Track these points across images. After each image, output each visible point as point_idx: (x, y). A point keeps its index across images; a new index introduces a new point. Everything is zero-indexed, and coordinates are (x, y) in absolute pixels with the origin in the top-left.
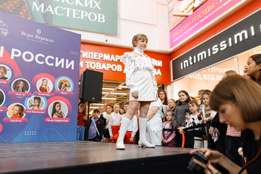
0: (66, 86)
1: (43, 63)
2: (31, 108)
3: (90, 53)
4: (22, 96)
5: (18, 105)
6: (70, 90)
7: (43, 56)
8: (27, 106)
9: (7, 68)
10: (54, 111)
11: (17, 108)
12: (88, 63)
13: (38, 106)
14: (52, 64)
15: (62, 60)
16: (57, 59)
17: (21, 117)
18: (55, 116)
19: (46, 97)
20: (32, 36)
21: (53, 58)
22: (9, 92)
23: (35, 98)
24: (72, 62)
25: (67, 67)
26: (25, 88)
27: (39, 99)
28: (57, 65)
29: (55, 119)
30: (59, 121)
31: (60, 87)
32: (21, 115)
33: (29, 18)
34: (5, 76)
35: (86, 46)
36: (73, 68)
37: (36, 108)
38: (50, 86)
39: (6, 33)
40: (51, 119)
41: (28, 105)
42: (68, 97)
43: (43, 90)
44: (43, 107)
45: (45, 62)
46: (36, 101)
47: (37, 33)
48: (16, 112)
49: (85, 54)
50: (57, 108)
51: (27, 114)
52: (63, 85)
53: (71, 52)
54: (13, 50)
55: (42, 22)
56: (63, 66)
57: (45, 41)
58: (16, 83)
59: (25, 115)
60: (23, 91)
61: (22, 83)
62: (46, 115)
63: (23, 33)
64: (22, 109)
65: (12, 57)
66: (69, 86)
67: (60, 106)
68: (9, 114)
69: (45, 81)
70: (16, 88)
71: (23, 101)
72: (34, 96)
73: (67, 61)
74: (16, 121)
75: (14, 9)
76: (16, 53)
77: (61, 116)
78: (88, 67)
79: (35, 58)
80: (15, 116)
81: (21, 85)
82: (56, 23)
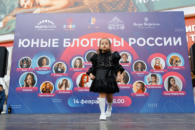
0: (177, 61)
1: (153, 44)
2: (150, 84)
3: (193, 26)
4: (141, 75)
5: (140, 82)
6: (181, 64)
7: (153, 39)
8: (146, 83)
9: (128, 54)
10: (170, 85)
11: (139, 85)
12: (193, 36)
13: (156, 82)
14: (162, 44)
15: (170, 39)
16: (165, 38)
17: (144, 92)
18: (171, 90)
19: (161, 73)
20: (141, 25)
21: (161, 39)
22: (132, 73)
23: (152, 75)
24: (179, 39)
25: (175, 44)
26: (143, 68)
27: (155, 76)
28: (166, 44)
29: (172, 92)
30: (175, 94)
31: (171, 63)
32: (143, 90)
33: (135, 11)
34: (128, 60)
35: (188, 20)
36: (180, 44)
37: (154, 84)
38: (162, 63)
39: (123, 28)
40: (168, 93)
41: (147, 81)
42: (180, 72)
43: (157, 68)
44: (159, 83)
45: (155, 43)
46: (153, 78)
47: (145, 22)
48: (139, 88)
49: (188, 29)
50: (172, 83)
51: (148, 89)
52: (174, 61)
53: (177, 30)
54: (130, 39)
55: (146, 10)
56: (171, 44)
57: (153, 26)
58: (136, 64)
59: (146, 90)
60: (142, 70)
61: (140, 64)
62: (163, 89)
63: (135, 24)
64: (143, 85)
65: (130, 45)
66: (180, 61)
67: (174, 81)
68: (135, 90)
69: (158, 60)
70: (136, 68)
71: (143, 79)
72: (150, 74)
73: (174, 38)
74: (140, 95)
75: (124, 7)
76: (132, 41)
77: (176, 90)
78: (193, 40)
79: (146, 42)
80: (138, 92)
81: (139, 66)
82: (157, 8)
